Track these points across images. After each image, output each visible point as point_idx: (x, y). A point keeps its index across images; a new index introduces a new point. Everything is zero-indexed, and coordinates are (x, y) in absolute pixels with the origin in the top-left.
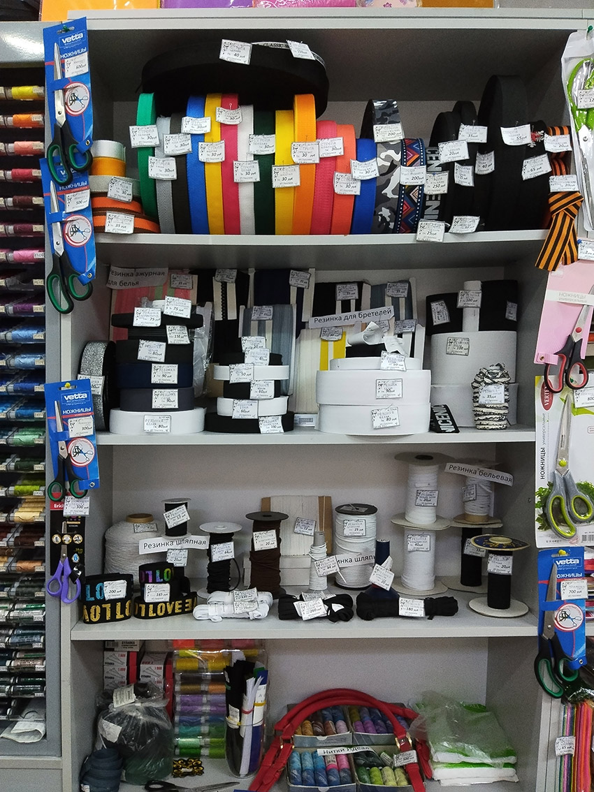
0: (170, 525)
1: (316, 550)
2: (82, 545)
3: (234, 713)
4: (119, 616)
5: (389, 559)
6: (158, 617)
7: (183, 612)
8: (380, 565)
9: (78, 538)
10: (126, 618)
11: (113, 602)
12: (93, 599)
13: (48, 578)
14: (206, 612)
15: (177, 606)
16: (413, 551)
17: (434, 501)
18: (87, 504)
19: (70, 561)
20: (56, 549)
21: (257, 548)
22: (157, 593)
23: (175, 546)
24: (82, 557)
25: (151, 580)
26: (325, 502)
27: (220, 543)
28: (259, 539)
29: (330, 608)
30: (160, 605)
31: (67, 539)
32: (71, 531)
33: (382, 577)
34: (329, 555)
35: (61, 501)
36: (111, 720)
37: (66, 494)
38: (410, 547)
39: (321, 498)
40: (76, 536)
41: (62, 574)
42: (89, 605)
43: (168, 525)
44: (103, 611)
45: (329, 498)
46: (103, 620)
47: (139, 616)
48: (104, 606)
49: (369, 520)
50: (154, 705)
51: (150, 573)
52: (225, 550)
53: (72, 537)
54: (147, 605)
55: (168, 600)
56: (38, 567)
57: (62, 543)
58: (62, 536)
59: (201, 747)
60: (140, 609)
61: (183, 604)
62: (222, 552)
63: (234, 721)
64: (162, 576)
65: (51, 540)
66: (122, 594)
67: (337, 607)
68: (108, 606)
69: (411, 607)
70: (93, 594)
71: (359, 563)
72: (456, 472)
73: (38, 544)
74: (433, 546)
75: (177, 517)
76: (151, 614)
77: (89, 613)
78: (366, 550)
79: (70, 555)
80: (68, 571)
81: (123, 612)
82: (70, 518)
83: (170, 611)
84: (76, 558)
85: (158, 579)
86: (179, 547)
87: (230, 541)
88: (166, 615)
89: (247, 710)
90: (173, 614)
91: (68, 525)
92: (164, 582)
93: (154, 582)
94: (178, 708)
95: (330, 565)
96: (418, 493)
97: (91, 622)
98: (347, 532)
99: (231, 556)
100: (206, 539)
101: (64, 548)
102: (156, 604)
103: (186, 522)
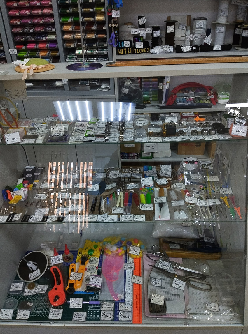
0: (141, 24)
1: (187, 32)
2: (118, 27)
3: (161, 85)
4: (128, 53)
5: (211, 35)
6: (139, 53)
7: (146, 52)
8: (208, 36)
9: (117, 25)
10: (130, 53)
11: (127, 48)
12: (121, 47)
13: (108, 39)
14: (154, 51)
15: (145, 50)
16: (218, 33)
17: (227, 14)
18: (119, 13)
19: (115, 33)
20: (110, 29)
21: (168, 32)
22: (139, 45)
23: (142, 32)
24: (118, 31)
25: (137, 41)
26: (189, 17)
27: (156, 31)
28: (169, 29)
29: (192, 48)
30: (140, 49)
31: (113, 25)
32: (115, 23)
33: (208, 41)
34: (191, 34)
35: (111, 12)
36: (125, 88)
37: (112, 10)
38: (217, 31)
39: (188, 16)
40: (116, 24)
41: (113, 37)
42: (120, 49)
43: (140, 24)
44: (124, 51)
45: (190, 16)
46: (124, 54)
47: (134, 53)
48: (124, 49)
49: (205, 21)
50: (136, 84)
51: (137, 38)
52: (157, 33)
53: (115, 25)
54: (137, 49)
55: (142, 48)
56: (105, 36)
57: (112, 27)
58: (112, 24)
59: (150, 98)
60: (134, 51)
61: (147, 49)
62: (157, 34)
63: (161, 87)
64: (140, 40)
65: (109, 26)
66: (129, 46)
67: (194, 48)
68: (125, 49)
69: (217, 47)
70: (121, 45)
71: (200, 37)
72: (235, 4)
73: (104, 28)
74: (225, 31)
75: (142, 21)
76: (138, 52)
77: (120, 51)
78: (203, 33)
79: (115, 31)
80: (114, 36)
81: (129, 52)
82: (114, 18)
83: (143, 51)
84: (116, 32)
85: (139, 41)
86: (143, 32)
87: (159, 30)
88: (142, 53)
89: (165, 83)
90: (144, 53)
91: (113, 20)
92: (141, 42)
93: (138, 42)
94: (143, 86)
95: (191, 37)
96: (222, 11)
97: (121, 54)
98: (197, 26)
99: (159, 35)
100: (151, 29)
101: (113, 28)
102: (139, 49)
103: (145, 23)
